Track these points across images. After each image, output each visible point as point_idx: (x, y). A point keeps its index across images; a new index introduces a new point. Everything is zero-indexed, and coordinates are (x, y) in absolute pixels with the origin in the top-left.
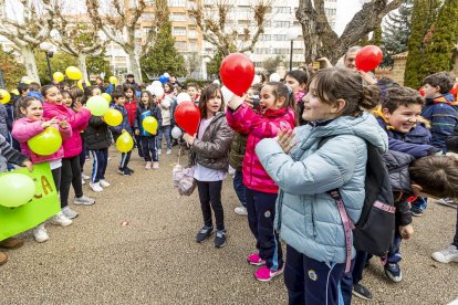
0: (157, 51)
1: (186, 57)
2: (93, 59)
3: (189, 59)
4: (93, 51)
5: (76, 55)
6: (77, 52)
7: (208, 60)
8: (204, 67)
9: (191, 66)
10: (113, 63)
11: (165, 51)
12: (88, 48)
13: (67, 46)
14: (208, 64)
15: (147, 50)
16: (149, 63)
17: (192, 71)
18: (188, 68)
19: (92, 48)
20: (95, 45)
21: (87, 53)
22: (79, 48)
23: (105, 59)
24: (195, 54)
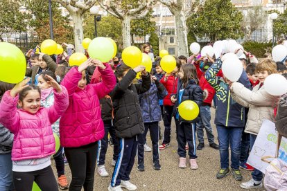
0: (209, 8)
1: (245, 13)
2: (138, 21)
3: (250, 15)
4: (139, 12)
5: (121, 18)
6: (122, 14)
7: (275, 16)
8: (269, 26)
9: (253, 23)
10: (160, 23)
11: (219, 8)
12: (134, 10)
13: (113, 9)
14: (274, 21)
15: (196, 9)
16: (198, 23)
17: (253, 30)
18: (248, 27)
19: (138, 9)
20: (141, 7)
21: (132, 15)
22: (126, 10)
23: (151, 20)
24: (257, 8)
